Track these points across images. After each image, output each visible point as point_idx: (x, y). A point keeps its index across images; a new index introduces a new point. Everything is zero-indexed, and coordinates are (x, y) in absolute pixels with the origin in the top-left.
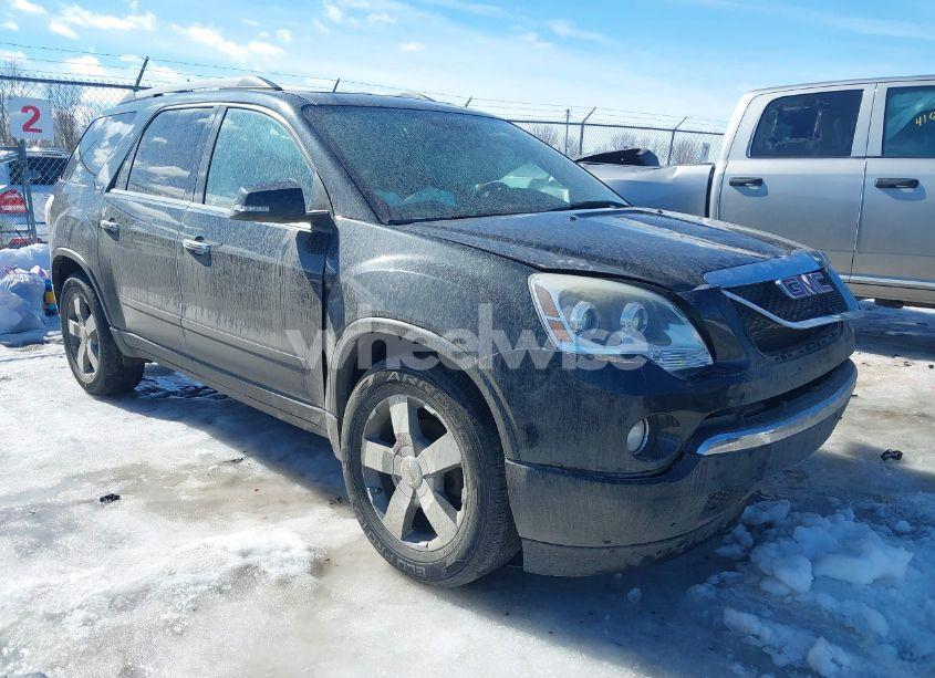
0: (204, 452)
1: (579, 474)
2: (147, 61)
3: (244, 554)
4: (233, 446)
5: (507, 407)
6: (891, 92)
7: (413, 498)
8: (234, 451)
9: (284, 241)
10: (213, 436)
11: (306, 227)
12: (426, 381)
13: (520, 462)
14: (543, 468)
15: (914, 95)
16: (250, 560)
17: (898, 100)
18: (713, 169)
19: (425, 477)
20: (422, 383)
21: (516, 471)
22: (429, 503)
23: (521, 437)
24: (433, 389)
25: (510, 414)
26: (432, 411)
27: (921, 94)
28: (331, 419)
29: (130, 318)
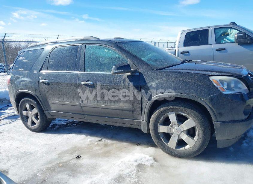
0: (90, 140)
1: (233, 122)
2: (6, 34)
3: (136, 161)
4: (95, 137)
5: (213, 109)
6: (215, 29)
7: (178, 137)
8: (96, 138)
9: (123, 78)
10: (87, 135)
11: (129, 74)
12: (182, 107)
13: (218, 122)
14: (224, 122)
15: (219, 29)
16: (139, 162)
17: (217, 31)
18: (175, 50)
19: (182, 131)
20: (181, 108)
21: (216, 124)
22: (185, 137)
23: (218, 116)
24: (185, 109)
25: (214, 111)
26: (184, 114)
27: (221, 29)
28: (144, 122)
29: (53, 107)
